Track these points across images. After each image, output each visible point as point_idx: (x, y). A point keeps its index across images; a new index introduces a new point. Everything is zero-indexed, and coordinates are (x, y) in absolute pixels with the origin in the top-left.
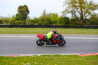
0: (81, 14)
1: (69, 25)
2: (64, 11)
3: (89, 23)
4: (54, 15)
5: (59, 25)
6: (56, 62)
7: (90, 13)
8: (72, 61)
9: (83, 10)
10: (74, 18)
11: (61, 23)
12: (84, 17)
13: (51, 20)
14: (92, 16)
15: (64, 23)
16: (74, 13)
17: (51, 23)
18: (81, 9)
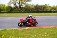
0: (20, 4)
1: (12, 11)
2: (9, 3)
3: (24, 10)
4: (3, 5)
5: (6, 11)
6: (4, 34)
7: (24, 4)
8: (13, 33)
9: (21, 2)
10: (15, 7)
11: (7, 10)
12: (21, 6)
13: (1, 8)
14: (26, 5)
15: (9, 10)
16: (15, 4)
17: (1, 10)
18: (19, 1)
